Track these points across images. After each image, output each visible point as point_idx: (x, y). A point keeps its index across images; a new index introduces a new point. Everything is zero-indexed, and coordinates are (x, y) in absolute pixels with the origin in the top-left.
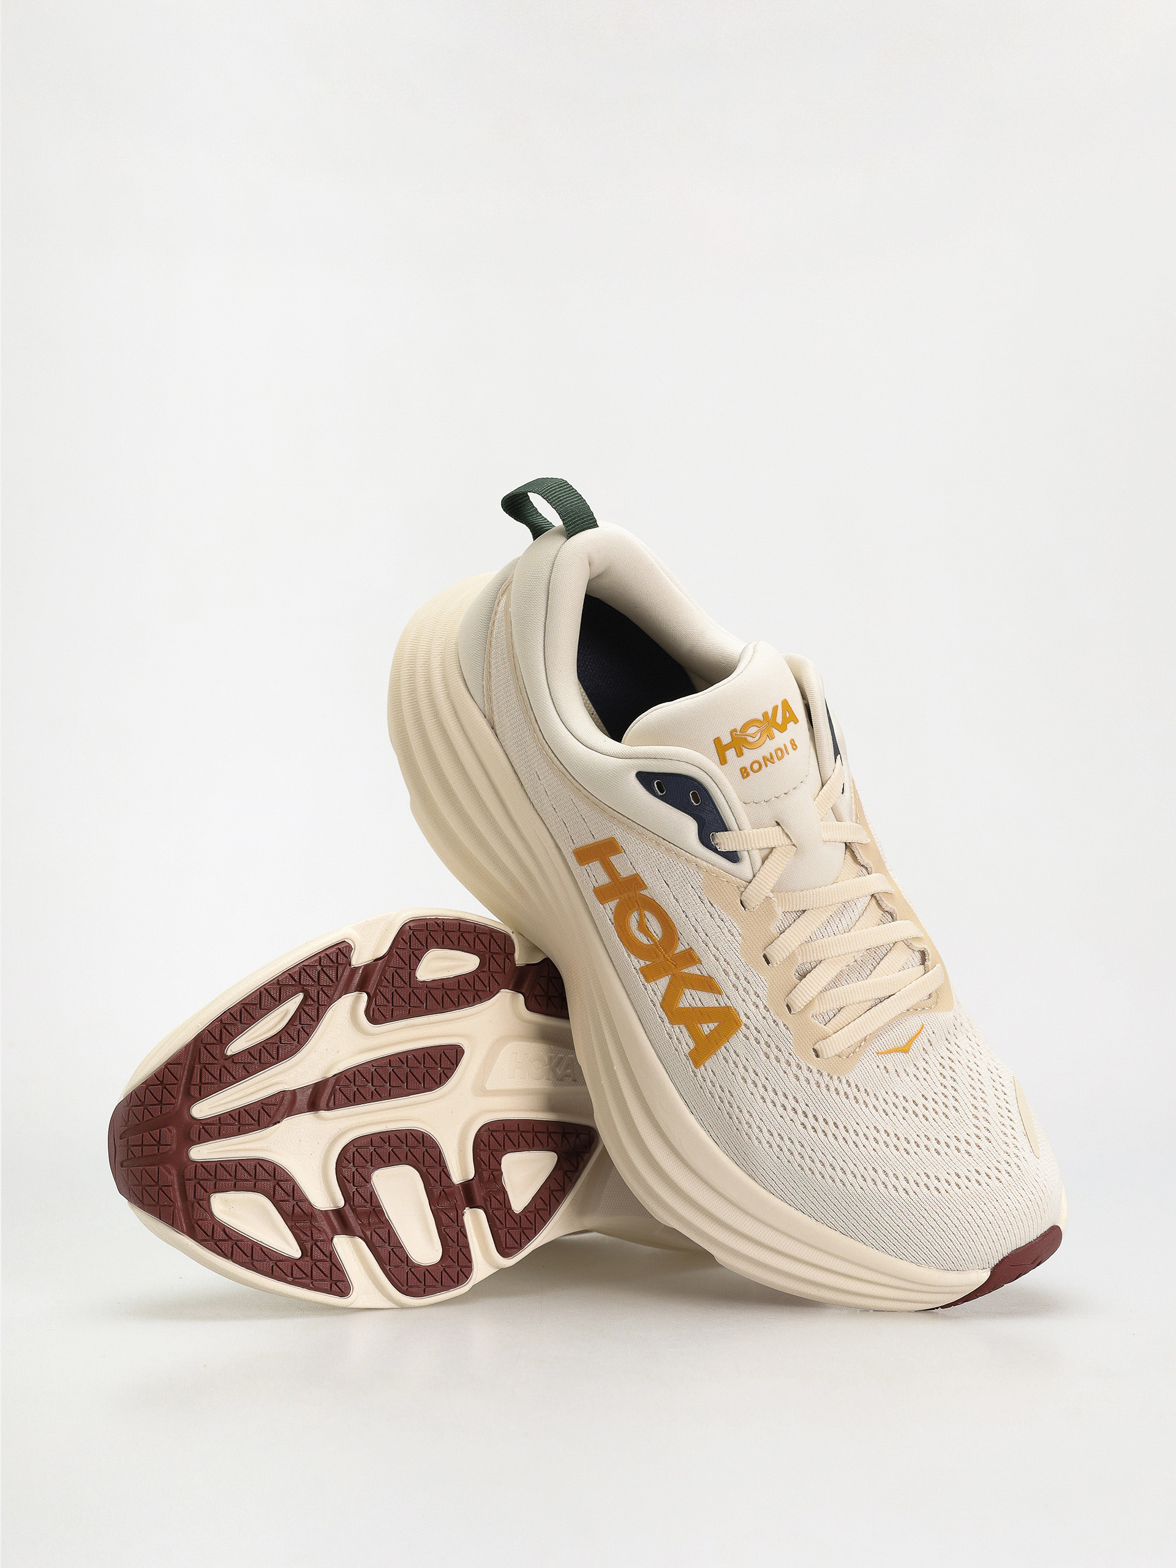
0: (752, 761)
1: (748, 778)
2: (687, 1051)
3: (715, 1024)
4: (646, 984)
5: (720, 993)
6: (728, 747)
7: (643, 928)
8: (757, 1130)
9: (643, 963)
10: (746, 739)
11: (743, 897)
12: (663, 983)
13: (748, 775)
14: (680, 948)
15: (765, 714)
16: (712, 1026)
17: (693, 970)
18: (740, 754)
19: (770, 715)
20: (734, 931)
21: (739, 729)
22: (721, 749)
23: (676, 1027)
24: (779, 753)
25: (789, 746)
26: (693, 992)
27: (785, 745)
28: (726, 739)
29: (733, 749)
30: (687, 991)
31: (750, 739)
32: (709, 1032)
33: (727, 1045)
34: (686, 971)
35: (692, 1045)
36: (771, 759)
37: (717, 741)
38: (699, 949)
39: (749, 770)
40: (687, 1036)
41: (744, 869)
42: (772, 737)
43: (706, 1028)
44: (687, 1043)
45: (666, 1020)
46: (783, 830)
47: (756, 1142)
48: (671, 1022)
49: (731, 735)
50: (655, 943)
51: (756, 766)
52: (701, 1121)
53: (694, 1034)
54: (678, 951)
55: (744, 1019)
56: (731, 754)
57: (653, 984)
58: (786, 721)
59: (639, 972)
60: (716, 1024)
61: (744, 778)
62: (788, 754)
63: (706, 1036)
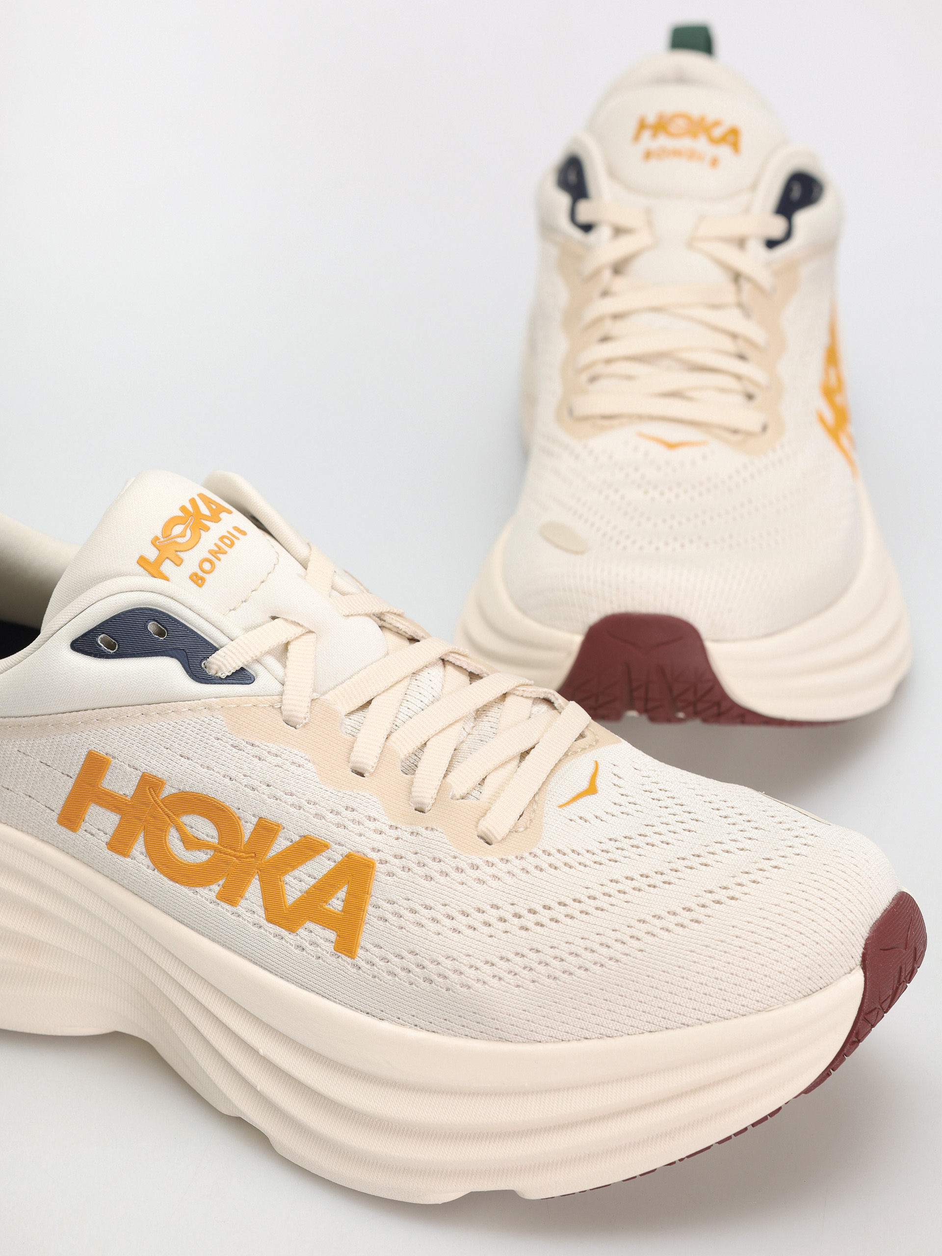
0: (198, 562)
1: (206, 584)
2: (330, 947)
3: (343, 889)
4: (234, 909)
5: (327, 847)
6: (159, 561)
7: (191, 843)
8: (472, 971)
9: (216, 888)
10: (176, 542)
11: (284, 713)
12: (254, 890)
13: (203, 579)
14: (247, 829)
15: (183, 509)
16: (342, 894)
17: (281, 844)
18: (178, 563)
19: (190, 509)
20: (297, 760)
21: (160, 535)
22: (151, 568)
23: (301, 931)
24: (227, 540)
26: (296, 873)
27: (229, 532)
28: (152, 554)
29: (167, 561)
30: (288, 878)
31: (180, 540)
32: (342, 904)
33: (373, 900)
34: (272, 854)
35: (332, 936)
36: (220, 549)
37: (142, 561)
38: (272, 812)
39: (200, 573)
40: (320, 930)
41: (264, 682)
42: (207, 529)
43: (336, 904)
44: (325, 937)
45: (284, 932)
46: (286, 620)
47: (479, 986)
48: (292, 930)
49: (155, 546)
50: (216, 850)
51: (207, 566)
52: (399, 1020)
53: (326, 920)
54: (246, 837)
55: (374, 856)
56: (167, 567)
57: (243, 903)
58: (215, 513)
59: (219, 901)
60: (345, 889)
61: (200, 586)
62: (238, 539)
63: (342, 911)
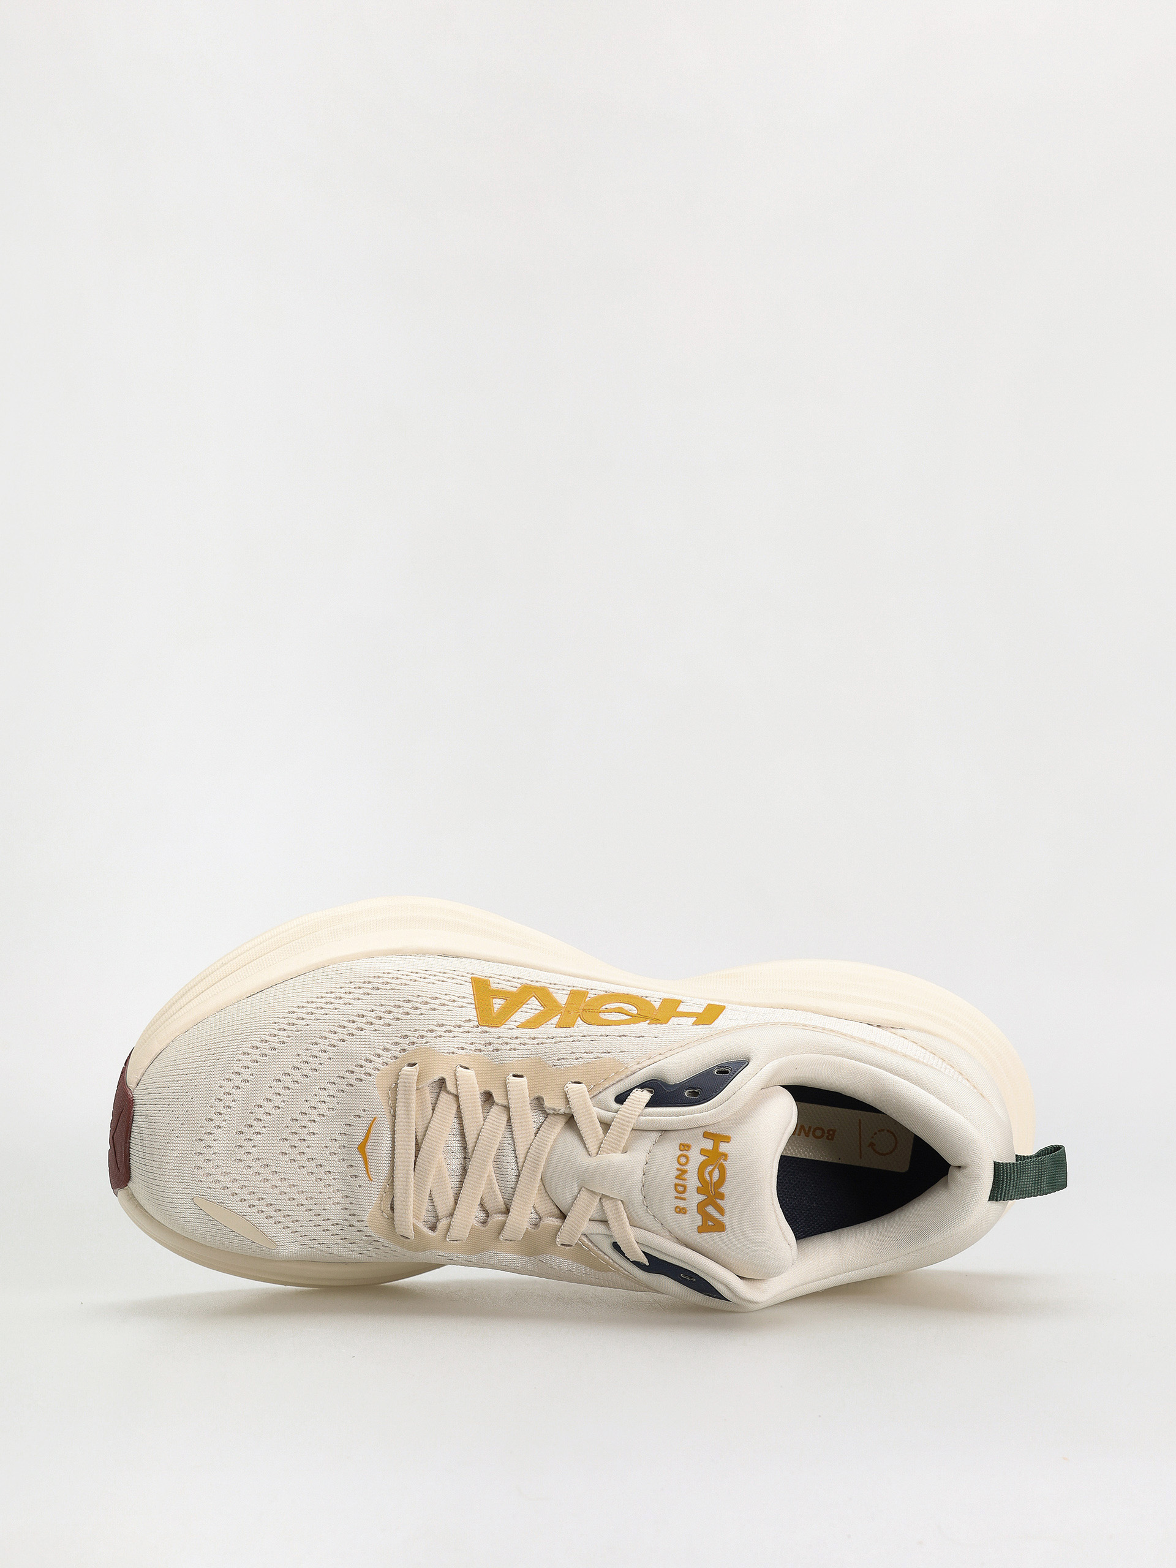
0: (691, 1160)
1: (678, 1147)
5: (519, 1026)
6: (716, 1146)
10: (712, 1165)
13: (681, 1149)
14: (579, 1022)
15: (722, 1196)
16: (497, 1007)
17: (554, 1021)
18: (703, 1152)
19: (719, 1201)
21: (724, 1162)
22: (718, 1138)
24: (681, 1189)
25: (681, 1204)
26: (536, 1011)
27: (684, 1199)
28: (723, 1147)
29: (711, 1149)
30: (540, 1008)
31: (711, 1168)
32: (494, 1002)
34: (558, 1016)
35: (493, 986)
36: (681, 1178)
37: (727, 1139)
39: (685, 1153)
42: (699, 1191)
43: (498, 1002)
44: (499, 984)
49: (724, 1154)
51: (683, 1160)
53: (502, 993)
54: (579, 1019)
56: (709, 1145)
58: (706, 1216)
62: (676, 1198)
